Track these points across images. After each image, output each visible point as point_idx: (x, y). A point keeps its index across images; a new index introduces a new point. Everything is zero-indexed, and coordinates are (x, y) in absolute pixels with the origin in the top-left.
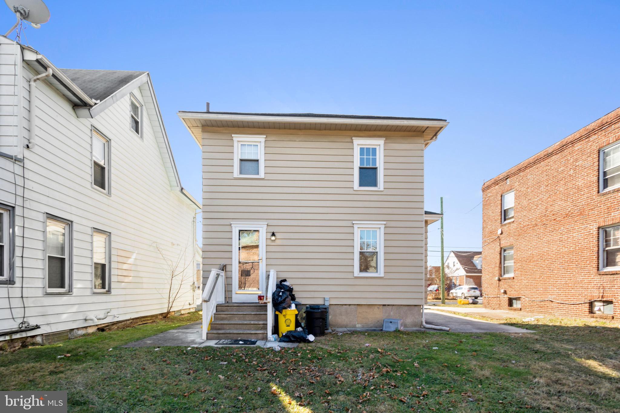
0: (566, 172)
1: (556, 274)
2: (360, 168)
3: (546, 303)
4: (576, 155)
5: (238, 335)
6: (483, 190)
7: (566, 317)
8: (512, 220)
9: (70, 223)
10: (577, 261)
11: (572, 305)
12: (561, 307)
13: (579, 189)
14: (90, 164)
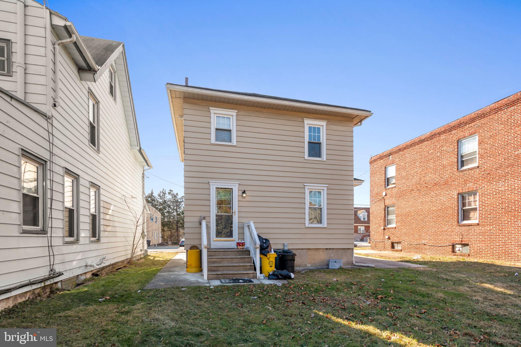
0: (434, 154)
1: (428, 225)
2: (309, 142)
3: (421, 246)
4: (442, 142)
5: (234, 275)
6: (371, 163)
7: (435, 255)
8: (394, 185)
9: (77, 177)
10: (443, 216)
11: (440, 247)
12: (432, 249)
13: (444, 167)
14: (88, 123)
